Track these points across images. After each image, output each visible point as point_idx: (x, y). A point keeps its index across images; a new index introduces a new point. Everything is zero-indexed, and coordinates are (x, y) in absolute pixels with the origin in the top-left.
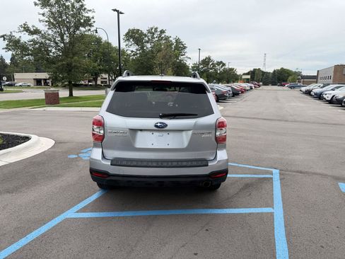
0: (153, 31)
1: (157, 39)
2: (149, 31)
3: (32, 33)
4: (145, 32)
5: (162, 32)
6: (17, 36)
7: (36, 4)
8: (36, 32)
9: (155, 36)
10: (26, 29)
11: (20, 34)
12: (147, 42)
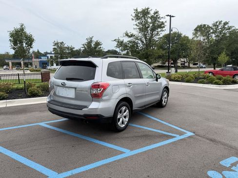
0: (218, 24)
1: (220, 30)
2: (215, 25)
3: (130, 37)
4: (211, 25)
5: (226, 23)
6: (121, 39)
7: (133, 19)
8: (132, 36)
9: (219, 28)
10: (127, 35)
11: (123, 38)
12: (213, 33)
